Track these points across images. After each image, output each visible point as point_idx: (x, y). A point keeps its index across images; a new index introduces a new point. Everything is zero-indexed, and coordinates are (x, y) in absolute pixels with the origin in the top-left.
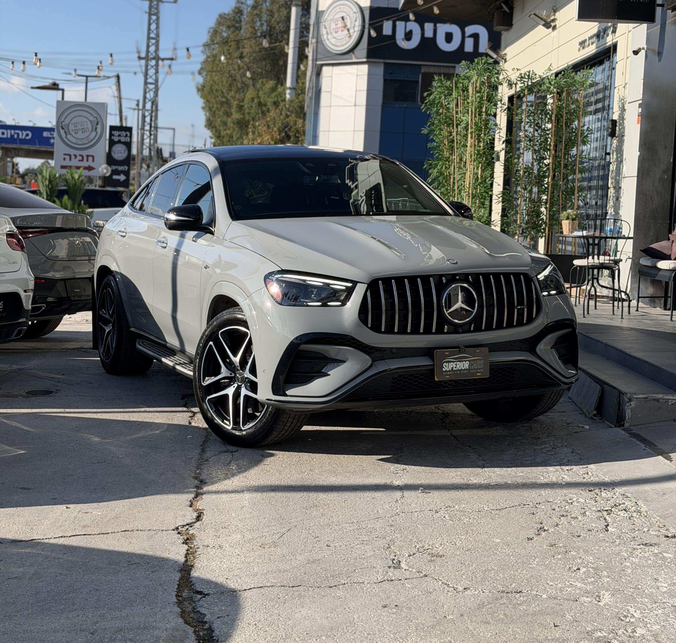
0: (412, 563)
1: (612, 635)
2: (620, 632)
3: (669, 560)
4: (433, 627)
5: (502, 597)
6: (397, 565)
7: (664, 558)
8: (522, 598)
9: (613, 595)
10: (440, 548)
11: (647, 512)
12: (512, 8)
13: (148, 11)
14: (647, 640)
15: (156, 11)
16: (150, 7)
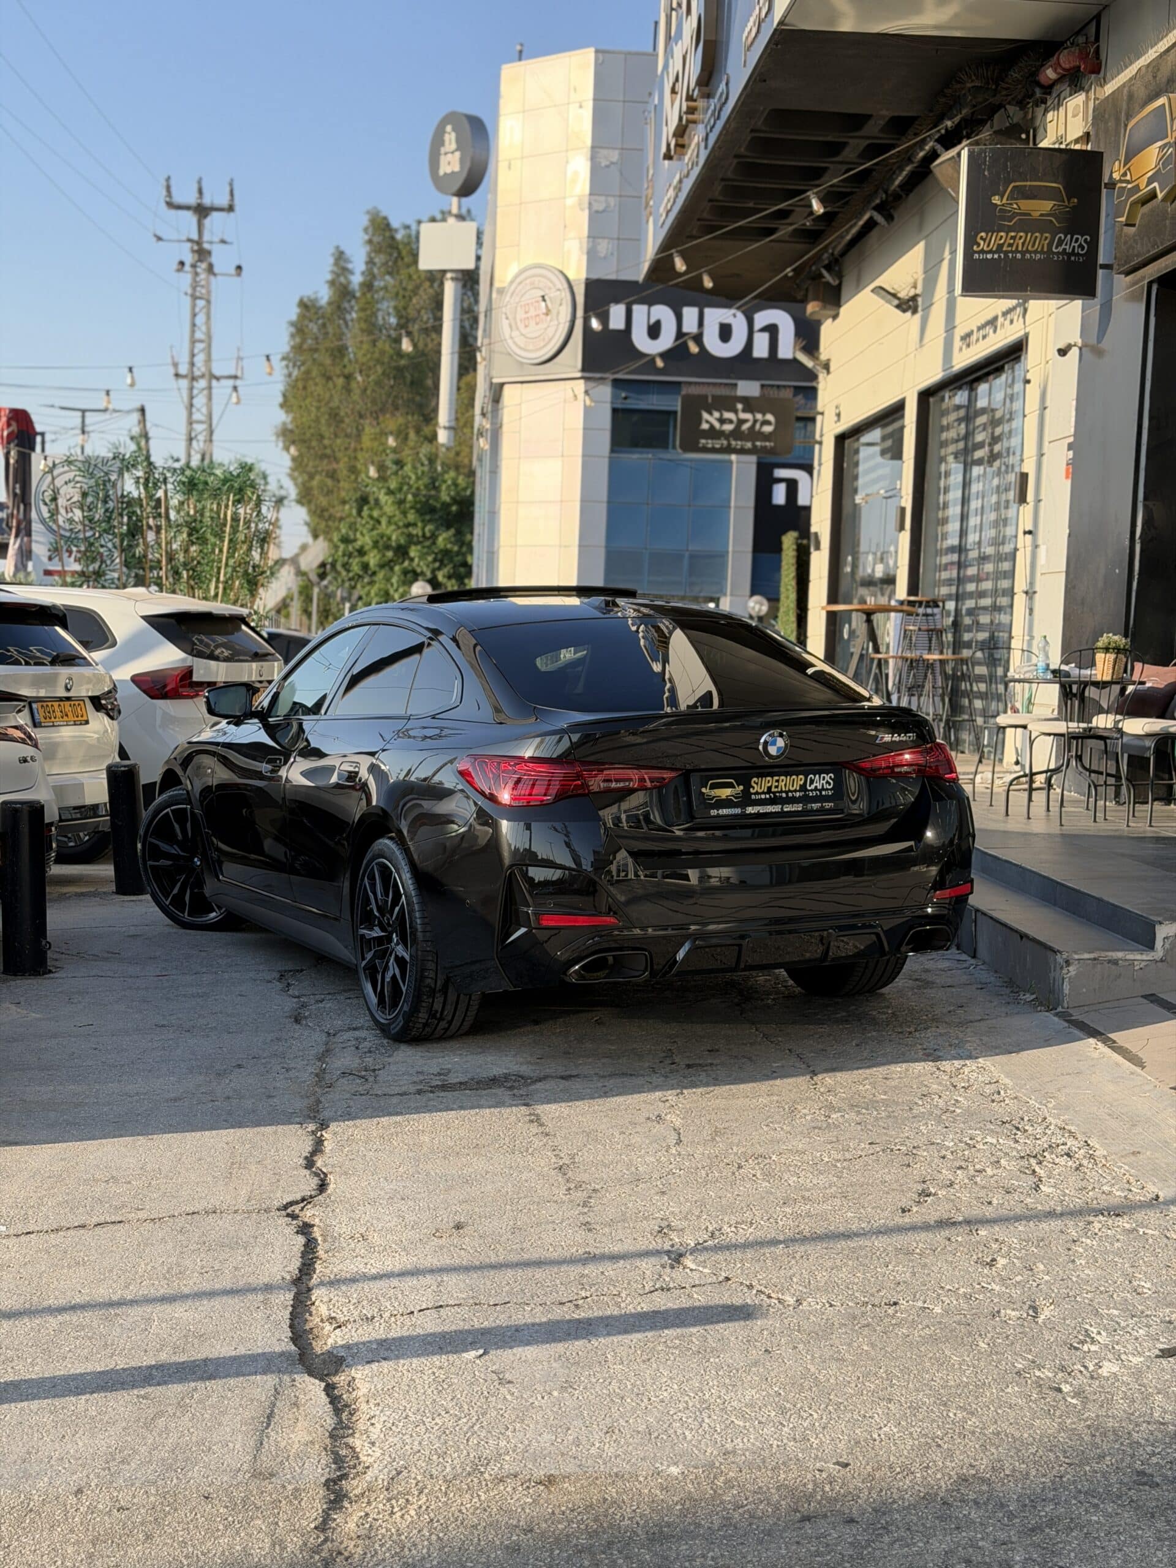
0: (702, 1259)
1: (1061, 1375)
2: (1075, 1371)
4: (747, 1369)
5: (864, 1314)
6: (677, 1263)
8: (898, 1315)
9: (1058, 1304)
12: (840, 276)
13: (190, 291)
14: (1123, 1382)
15: (204, 291)
16: (195, 285)
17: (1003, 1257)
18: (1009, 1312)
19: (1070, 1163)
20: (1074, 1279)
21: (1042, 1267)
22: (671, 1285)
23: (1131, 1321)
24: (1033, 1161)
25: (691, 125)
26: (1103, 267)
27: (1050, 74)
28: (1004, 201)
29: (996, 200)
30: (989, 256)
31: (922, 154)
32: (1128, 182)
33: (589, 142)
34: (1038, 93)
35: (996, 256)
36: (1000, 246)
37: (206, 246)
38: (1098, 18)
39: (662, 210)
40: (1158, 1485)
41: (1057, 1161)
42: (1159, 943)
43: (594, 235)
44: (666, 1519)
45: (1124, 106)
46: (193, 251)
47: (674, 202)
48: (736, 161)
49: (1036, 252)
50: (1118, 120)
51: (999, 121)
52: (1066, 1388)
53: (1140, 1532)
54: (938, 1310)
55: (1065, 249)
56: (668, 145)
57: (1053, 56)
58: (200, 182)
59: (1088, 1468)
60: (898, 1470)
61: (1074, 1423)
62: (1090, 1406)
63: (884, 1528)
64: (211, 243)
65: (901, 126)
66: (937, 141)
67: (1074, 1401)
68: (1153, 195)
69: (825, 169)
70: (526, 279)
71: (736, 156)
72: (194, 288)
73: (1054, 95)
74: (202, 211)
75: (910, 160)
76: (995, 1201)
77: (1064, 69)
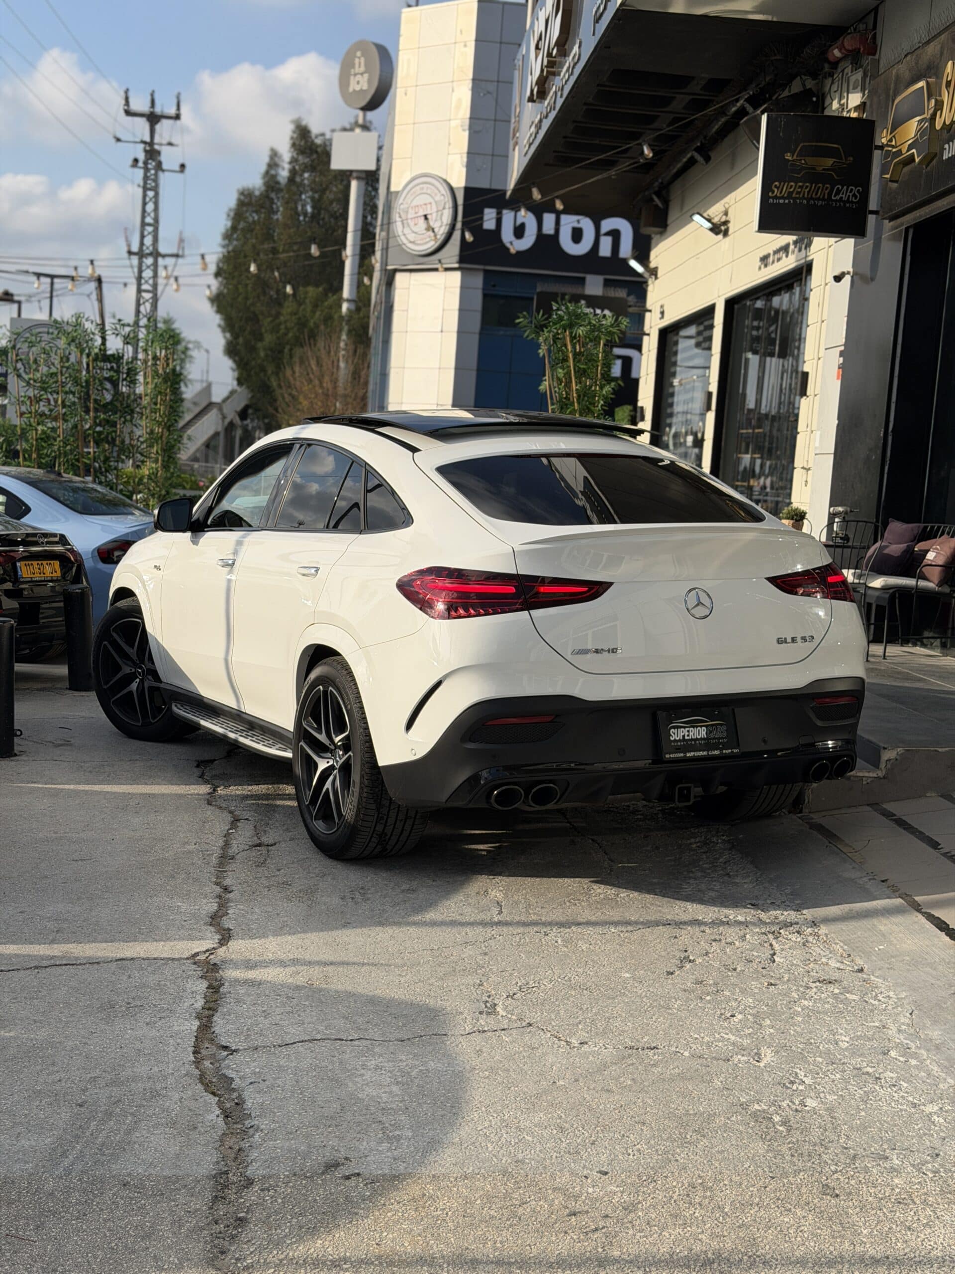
0: (511, 1008)
1: (773, 1108)
2: (784, 1104)
3: (853, 1004)
4: (538, 1096)
5: (630, 1056)
6: (491, 1010)
7: (846, 1002)
8: (656, 1057)
9: (777, 1052)
10: (550, 986)
11: (826, 935)
12: (666, 203)
13: (142, 184)
14: (820, 1115)
15: (153, 184)
16: (146, 178)
17: (740, 1013)
18: (739, 1057)
19: (799, 939)
20: (792, 1033)
21: (768, 1022)
22: (486, 1029)
23: (830, 1067)
24: (771, 936)
25: (551, 77)
26: (872, 212)
27: (837, 53)
28: (795, 157)
29: (788, 156)
30: (781, 201)
31: (734, 109)
32: (893, 147)
33: (471, 76)
34: (826, 65)
35: (787, 201)
36: (790, 193)
37: (156, 147)
38: (876, 10)
39: (525, 142)
40: (837, 1196)
41: (790, 936)
42: (882, 765)
43: (472, 153)
44: (468, 1211)
45: (892, 86)
46: (146, 151)
47: (535, 137)
48: (585, 107)
49: (818, 199)
50: (888, 96)
51: (796, 87)
52: (777, 1119)
53: (819, 1231)
54: (686, 1054)
55: (841, 198)
56: (532, 91)
57: (838, 38)
58: (152, 95)
59: (786, 1181)
60: (645, 1178)
61: (780, 1145)
62: (793, 1132)
63: (631, 1222)
64: (161, 145)
65: (717, 86)
66: (746, 100)
67: (781, 1128)
68: (911, 159)
69: (658, 116)
70: (418, 185)
71: (585, 104)
72: (145, 183)
73: (839, 70)
74: (153, 119)
75: (724, 113)
76: (739, 969)
77: (848, 51)
